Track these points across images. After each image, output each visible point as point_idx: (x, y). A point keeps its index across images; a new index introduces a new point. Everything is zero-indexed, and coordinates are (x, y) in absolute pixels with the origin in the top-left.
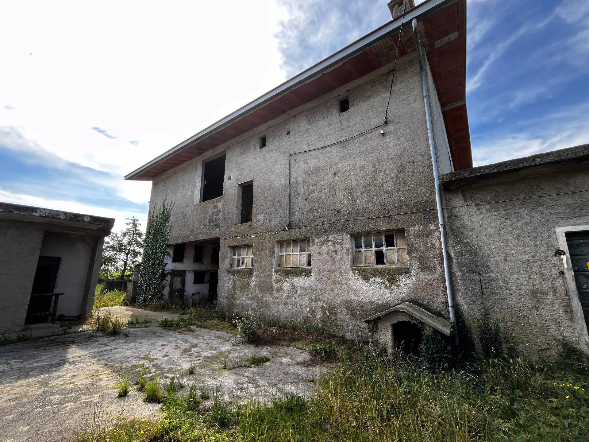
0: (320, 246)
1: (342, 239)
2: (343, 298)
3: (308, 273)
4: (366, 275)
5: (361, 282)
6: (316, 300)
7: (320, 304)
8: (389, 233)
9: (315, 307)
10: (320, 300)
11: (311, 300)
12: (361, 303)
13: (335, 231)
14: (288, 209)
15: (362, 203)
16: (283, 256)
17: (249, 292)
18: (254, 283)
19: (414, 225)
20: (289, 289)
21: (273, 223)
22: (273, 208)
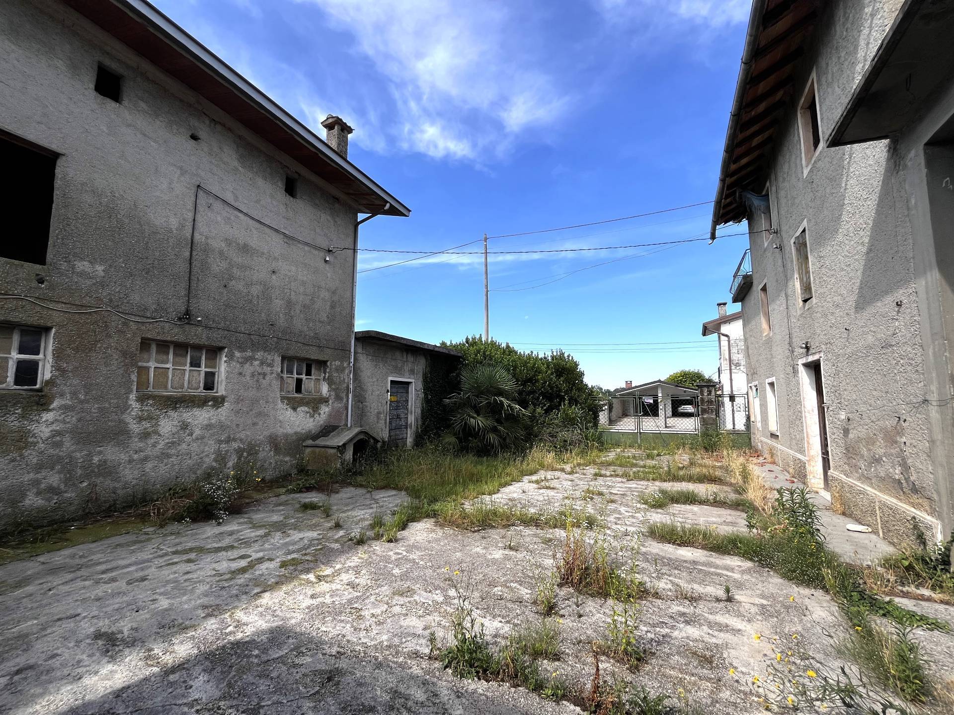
1: (273, 360)
2: (267, 433)
3: (218, 402)
4: (293, 405)
5: (290, 412)
6: (228, 440)
7: (235, 445)
8: (310, 362)
9: (227, 451)
10: (234, 440)
11: (220, 442)
12: (286, 436)
13: (266, 349)
14: (184, 285)
15: (299, 324)
16: (148, 368)
17: (26, 453)
18: (55, 427)
19: (335, 361)
20: (174, 430)
21: (136, 298)
22: (139, 266)
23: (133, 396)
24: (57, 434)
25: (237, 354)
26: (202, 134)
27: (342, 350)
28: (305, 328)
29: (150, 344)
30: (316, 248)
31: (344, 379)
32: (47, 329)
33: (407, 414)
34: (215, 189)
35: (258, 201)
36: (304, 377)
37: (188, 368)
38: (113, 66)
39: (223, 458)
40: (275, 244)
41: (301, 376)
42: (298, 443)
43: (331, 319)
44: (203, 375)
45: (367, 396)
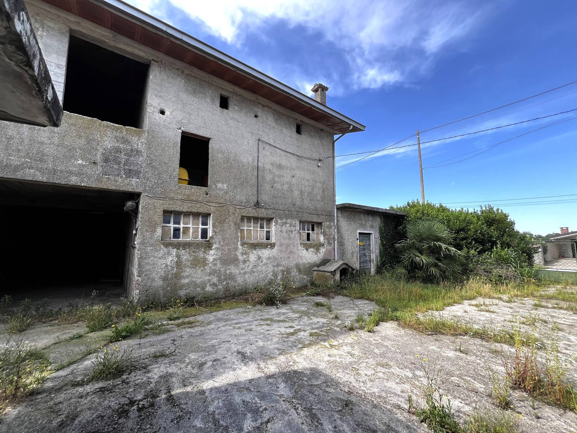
0: (282, 226)
1: (295, 223)
2: (294, 262)
3: (272, 246)
4: (307, 247)
5: (305, 251)
6: (278, 266)
7: (281, 268)
9: (277, 271)
10: (280, 265)
11: (274, 266)
12: (304, 264)
13: (292, 217)
14: (256, 189)
15: (307, 202)
16: (244, 230)
17: (206, 267)
18: (214, 257)
19: (326, 222)
20: (255, 259)
21: (238, 197)
22: (239, 183)
23: (239, 243)
24: (215, 260)
25: (279, 221)
26: (259, 114)
27: (330, 216)
28: (310, 205)
29: (244, 219)
30: (313, 160)
31: (332, 232)
32: (210, 214)
33: (370, 253)
34: (265, 139)
35: (284, 141)
36: (310, 232)
37: (259, 229)
38: (225, 94)
39: (276, 275)
40: (293, 162)
41: (309, 232)
42: (309, 269)
43: (323, 198)
44: (265, 232)
45: (345, 242)
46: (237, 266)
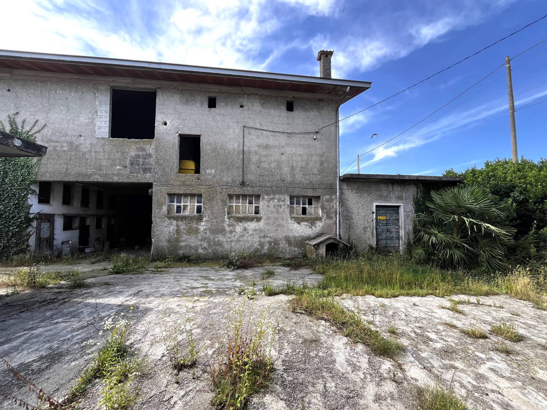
0: (269, 201)
1: (285, 199)
2: (284, 235)
3: (259, 219)
4: (299, 221)
5: (296, 225)
6: (264, 237)
7: (267, 239)
8: (310, 198)
9: (264, 242)
10: (267, 237)
11: (261, 237)
12: (295, 237)
13: (280, 193)
14: (241, 170)
15: (299, 177)
16: (233, 206)
17: (198, 235)
18: (204, 227)
19: (325, 196)
20: (241, 231)
21: (225, 179)
22: (225, 167)
23: (226, 217)
24: (205, 229)
25: (266, 197)
26: (244, 104)
27: (331, 189)
28: (303, 180)
29: (232, 196)
30: (308, 133)
31: (333, 206)
32: (202, 195)
33: (399, 229)
34: (251, 125)
35: (272, 122)
36: (307, 206)
37: (248, 205)
38: (212, 95)
39: (262, 245)
40: (283, 139)
41: (305, 206)
42: (302, 242)
43: (321, 171)
44: (254, 207)
45: (353, 216)
46: (224, 235)
